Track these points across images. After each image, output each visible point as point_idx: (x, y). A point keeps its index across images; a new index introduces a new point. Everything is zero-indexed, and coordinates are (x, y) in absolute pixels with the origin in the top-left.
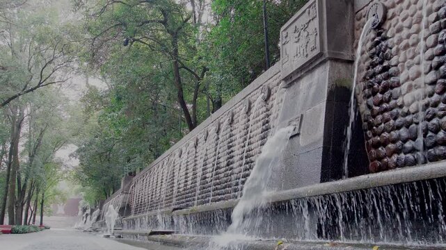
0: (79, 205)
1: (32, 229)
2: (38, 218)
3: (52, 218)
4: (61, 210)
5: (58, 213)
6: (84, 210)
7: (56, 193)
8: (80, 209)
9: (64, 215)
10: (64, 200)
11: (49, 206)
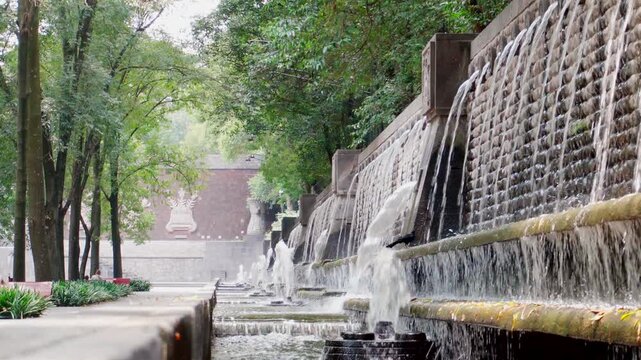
0: (246, 193)
1: (93, 292)
2: (106, 247)
3: (152, 247)
4: (181, 213)
5: (169, 227)
6: (269, 213)
7: (157, 156)
8: (254, 209)
9: (193, 235)
10: (189, 181)
11: (139, 207)
